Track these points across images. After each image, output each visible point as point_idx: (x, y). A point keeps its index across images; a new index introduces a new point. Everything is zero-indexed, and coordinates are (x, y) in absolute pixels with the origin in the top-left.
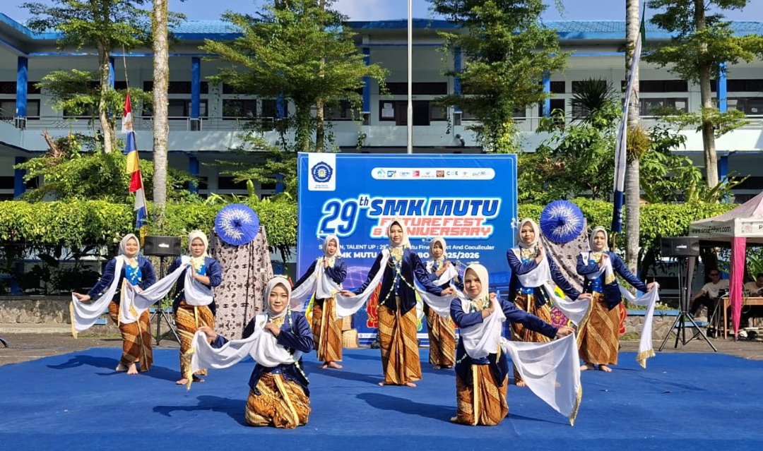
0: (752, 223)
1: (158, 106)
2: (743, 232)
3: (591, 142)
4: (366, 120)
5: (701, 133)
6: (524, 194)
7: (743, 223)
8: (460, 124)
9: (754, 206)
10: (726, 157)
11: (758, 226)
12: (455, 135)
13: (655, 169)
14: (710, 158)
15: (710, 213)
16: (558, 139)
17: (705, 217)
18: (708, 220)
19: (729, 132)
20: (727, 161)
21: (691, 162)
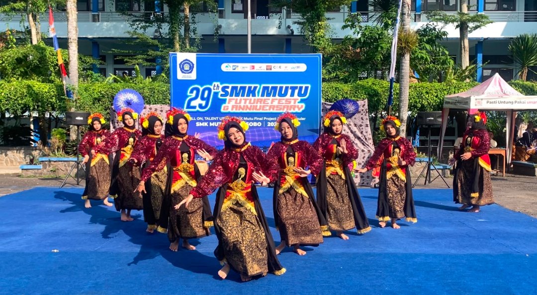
0: (482, 99)
1: (70, 15)
2: (476, 105)
3: (379, 38)
4: (221, 14)
5: (458, 29)
6: (332, 75)
7: (476, 99)
8: (290, 18)
9: (485, 87)
10: (482, 42)
11: (486, 101)
12: (287, 26)
13: (422, 58)
14: (464, 48)
15: (458, 90)
16: (358, 33)
17: (455, 93)
18: (456, 95)
19: (478, 29)
21: (447, 53)
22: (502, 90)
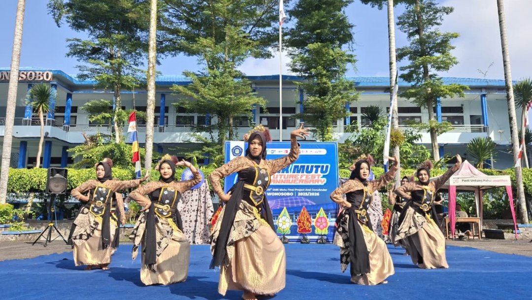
0: (458, 178)
1: (149, 118)
2: (454, 183)
3: (373, 137)
5: (429, 133)
7: (454, 178)
10: (443, 146)
11: (461, 180)
13: (406, 151)
14: (435, 146)
16: (356, 136)
17: (434, 176)
19: (444, 133)
20: (443, 148)
21: (425, 147)
22: (472, 172)
